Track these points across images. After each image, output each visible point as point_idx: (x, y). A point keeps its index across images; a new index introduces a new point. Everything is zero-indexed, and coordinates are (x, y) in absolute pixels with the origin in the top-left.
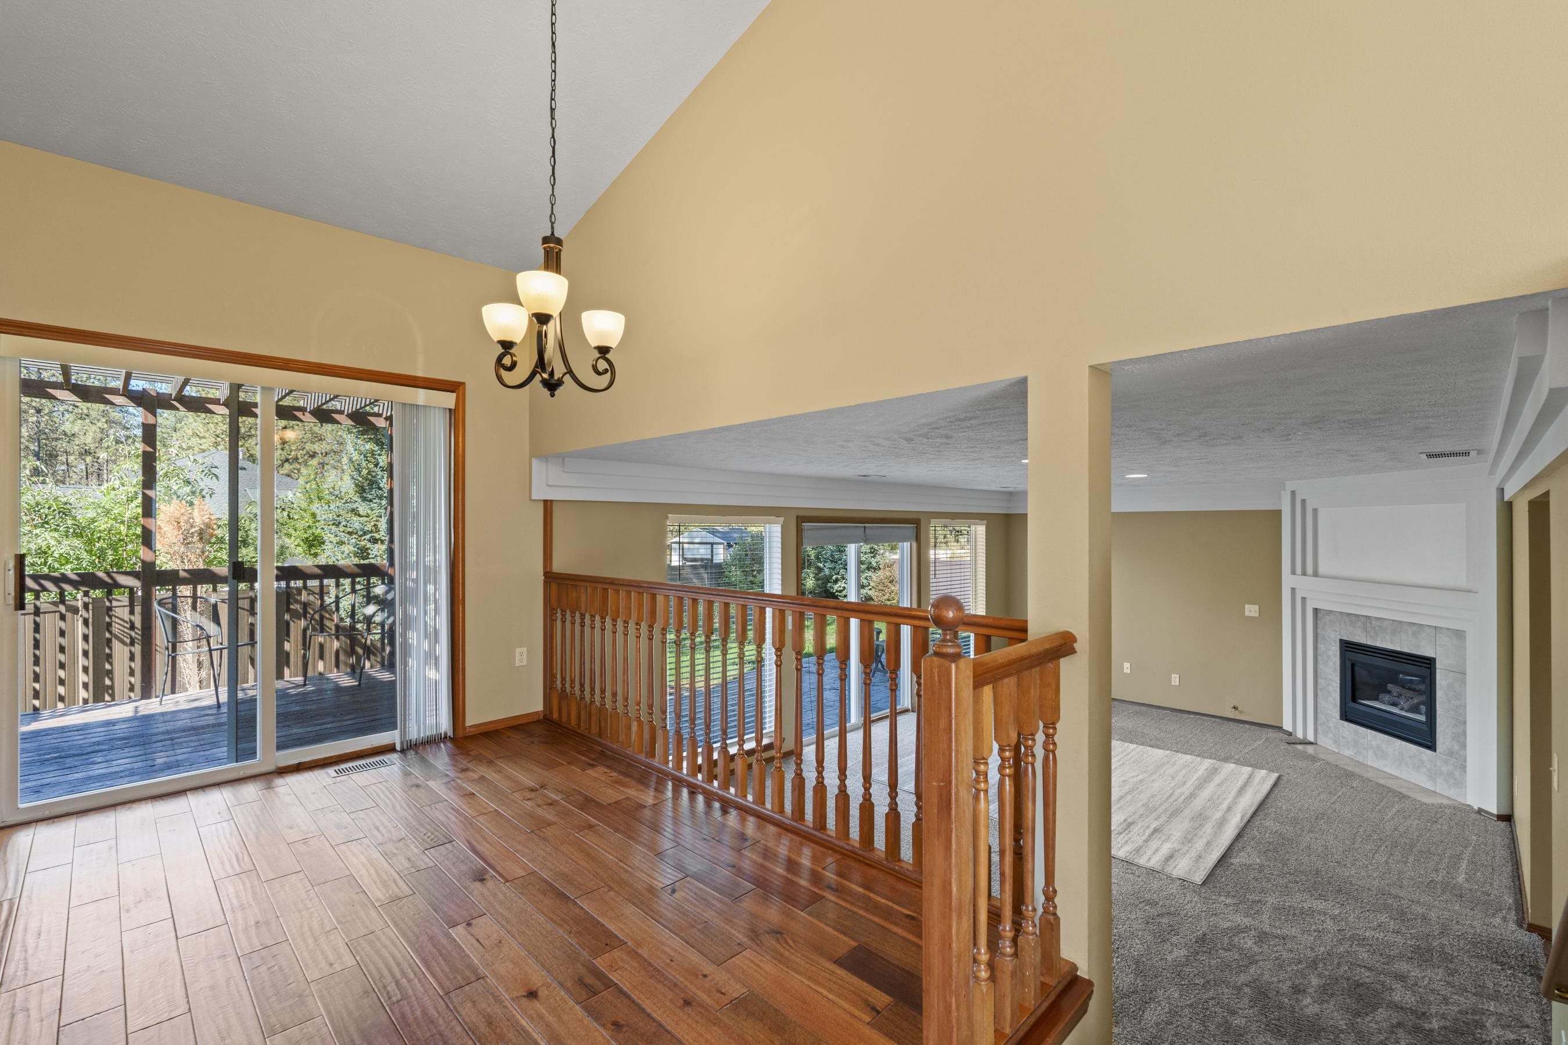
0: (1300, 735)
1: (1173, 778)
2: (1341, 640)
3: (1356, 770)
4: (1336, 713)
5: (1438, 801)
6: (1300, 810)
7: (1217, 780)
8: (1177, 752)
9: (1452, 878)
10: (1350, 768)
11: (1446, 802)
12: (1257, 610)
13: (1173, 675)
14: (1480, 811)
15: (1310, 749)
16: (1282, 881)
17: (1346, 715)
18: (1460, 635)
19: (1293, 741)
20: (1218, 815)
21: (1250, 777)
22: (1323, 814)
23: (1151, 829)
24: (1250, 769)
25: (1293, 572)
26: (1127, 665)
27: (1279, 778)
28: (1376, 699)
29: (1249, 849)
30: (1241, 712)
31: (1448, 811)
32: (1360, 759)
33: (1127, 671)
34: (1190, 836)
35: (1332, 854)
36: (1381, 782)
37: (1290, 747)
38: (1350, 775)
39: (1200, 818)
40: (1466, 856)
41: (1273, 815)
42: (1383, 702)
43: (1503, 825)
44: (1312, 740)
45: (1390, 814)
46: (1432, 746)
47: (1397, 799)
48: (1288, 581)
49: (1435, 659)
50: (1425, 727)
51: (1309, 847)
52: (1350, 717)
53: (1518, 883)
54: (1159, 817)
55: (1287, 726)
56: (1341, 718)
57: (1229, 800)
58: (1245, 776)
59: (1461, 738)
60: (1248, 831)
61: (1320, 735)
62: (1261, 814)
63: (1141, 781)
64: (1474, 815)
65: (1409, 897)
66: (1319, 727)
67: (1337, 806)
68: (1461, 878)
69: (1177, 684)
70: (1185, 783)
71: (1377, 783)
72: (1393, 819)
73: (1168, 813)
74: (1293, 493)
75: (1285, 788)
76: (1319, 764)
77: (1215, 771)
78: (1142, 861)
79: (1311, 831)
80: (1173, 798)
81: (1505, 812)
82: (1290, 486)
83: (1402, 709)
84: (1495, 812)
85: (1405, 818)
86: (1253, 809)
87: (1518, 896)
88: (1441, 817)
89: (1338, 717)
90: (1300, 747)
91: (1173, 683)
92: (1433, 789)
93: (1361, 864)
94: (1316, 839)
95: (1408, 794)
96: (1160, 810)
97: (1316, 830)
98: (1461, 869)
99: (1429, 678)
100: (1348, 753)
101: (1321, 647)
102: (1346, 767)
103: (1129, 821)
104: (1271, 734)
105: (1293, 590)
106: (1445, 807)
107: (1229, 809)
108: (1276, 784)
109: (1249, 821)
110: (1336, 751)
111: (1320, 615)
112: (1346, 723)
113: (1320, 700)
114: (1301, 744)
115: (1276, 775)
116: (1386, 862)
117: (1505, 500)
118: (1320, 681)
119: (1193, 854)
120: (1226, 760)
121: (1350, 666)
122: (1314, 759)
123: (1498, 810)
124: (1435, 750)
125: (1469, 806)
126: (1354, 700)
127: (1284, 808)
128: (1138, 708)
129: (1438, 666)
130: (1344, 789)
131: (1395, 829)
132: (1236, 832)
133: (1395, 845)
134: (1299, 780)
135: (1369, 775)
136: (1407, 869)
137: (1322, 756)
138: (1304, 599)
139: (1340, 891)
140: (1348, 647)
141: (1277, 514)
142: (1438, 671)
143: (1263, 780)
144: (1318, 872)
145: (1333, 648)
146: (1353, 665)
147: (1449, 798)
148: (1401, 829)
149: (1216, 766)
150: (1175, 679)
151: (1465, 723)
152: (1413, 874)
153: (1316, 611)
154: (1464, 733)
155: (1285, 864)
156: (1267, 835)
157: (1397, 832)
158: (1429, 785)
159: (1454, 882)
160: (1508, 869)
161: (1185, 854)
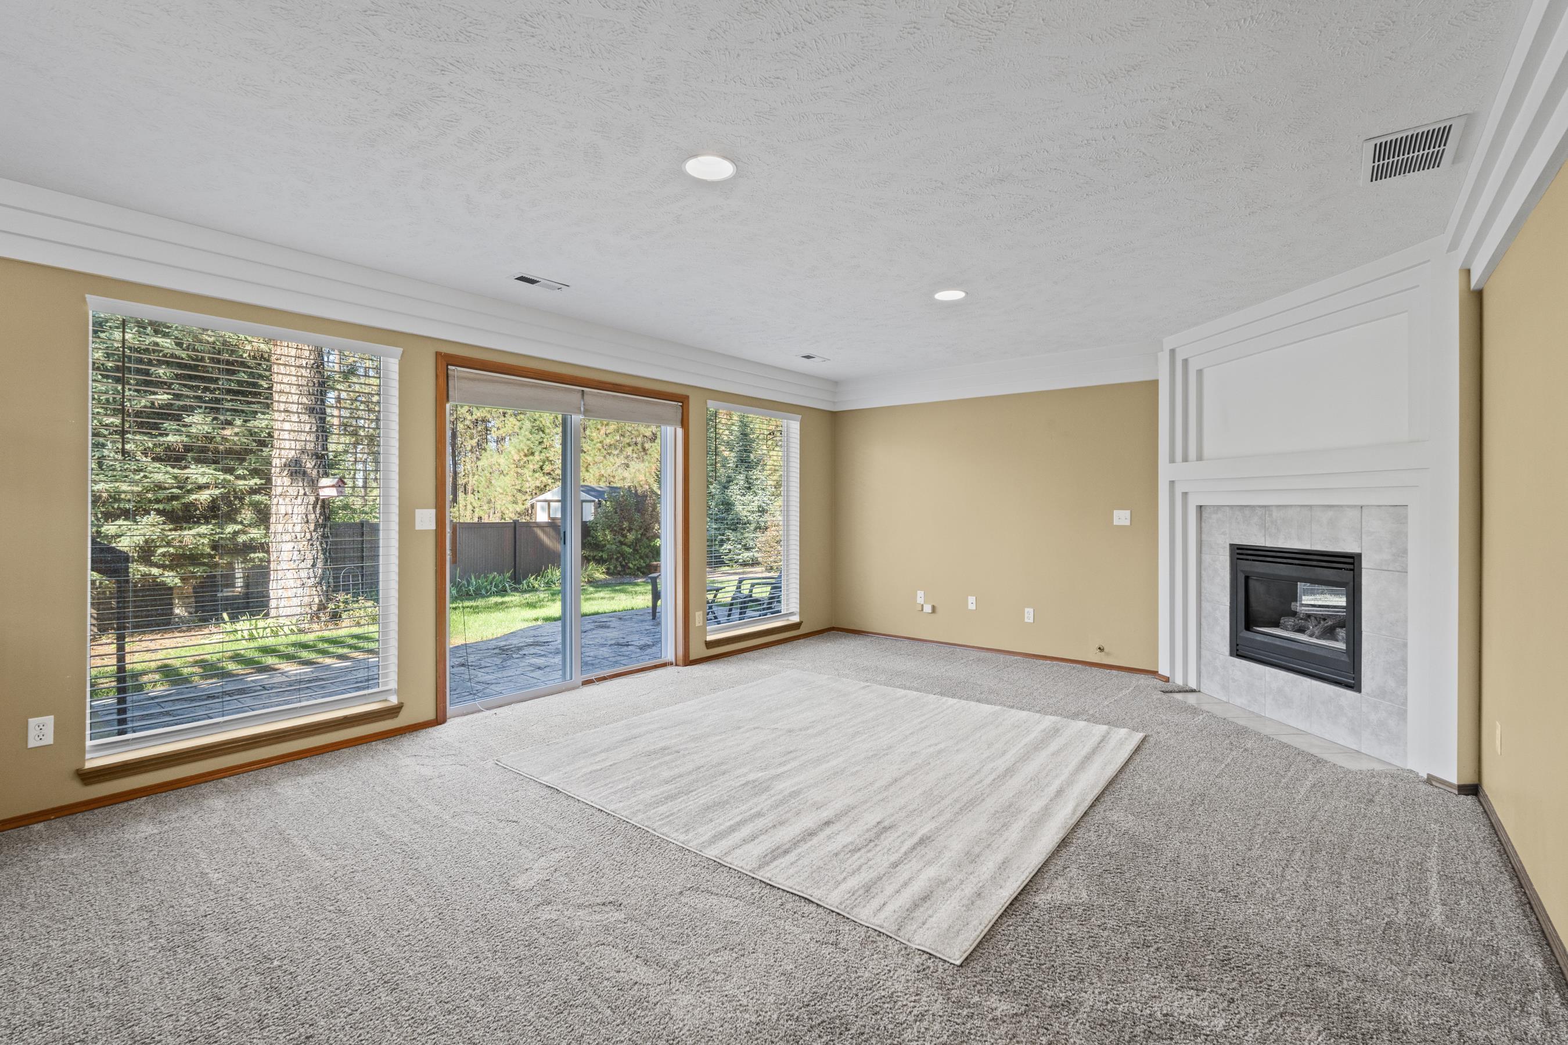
0: (1179, 681)
1: (990, 745)
2: (1231, 545)
3: (1251, 725)
4: (1225, 648)
5: (1365, 765)
6: (1169, 789)
7: (1054, 746)
8: (1012, 707)
9: (1423, 915)
10: (1242, 722)
11: (1378, 767)
12: (1129, 517)
13: (1027, 610)
14: (1430, 780)
15: (1191, 699)
16: (1120, 943)
17: (1238, 650)
18: (1398, 512)
19: (1170, 689)
20: (1037, 806)
21: (1104, 739)
22: (1203, 796)
23: (915, 839)
24: (1105, 727)
25: (1172, 460)
26: (972, 600)
27: (1144, 740)
28: (1276, 625)
29: (1073, 871)
30: (1108, 654)
31: (1386, 782)
32: (1255, 708)
33: (972, 606)
34: (977, 850)
35: (1215, 873)
36: (1285, 739)
37: (1165, 697)
38: (1242, 732)
39: (1010, 811)
40: (1432, 864)
41: (1126, 801)
42: (1286, 629)
43: (1469, 800)
44: (1194, 687)
45: (1303, 791)
46: (1354, 685)
47: (1309, 766)
48: (1165, 471)
49: (1360, 555)
50: (1345, 658)
51: (1175, 861)
52: (1240, 652)
53: (1533, 919)
54: (941, 813)
55: (1164, 670)
56: (1231, 655)
57: (1063, 777)
58: (1096, 739)
59: (1399, 670)
60: (1080, 832)
61: (1204, 680)
62: (1108, 799)
63: (939, 752)
64: (1423, 787)
65: (1356, 969)
66: (1203, 669)
67: (1225, 781)
68: (1437, 915)
69: (1031, 621)
70: (1004, 753)
71: (1280, 742)
72: (1307, 799)
73: (958, 806)
74: (1173, 352)
75: (1151, 754)
76: (1201, 717)
77: (1056, 731)
78: (865, 914)
79: (1182, 828)
80: (977, 778)
81: (1469, 779)
82: (1169, 343)
83: (1311, 636)
84: (1454, 780)
85: (1325, 795)
86: (1097, 791)
87: (1547, 949)
88: (1378, 792)
89: (1227, 653)
90: (1179, 696)
91: (1026, 620)
92: (1355, 747)
93: (1263, 891)
94: (1190, 843)
95: (1325, 756)
96: (947, 801)
97: (1191, 824)
98: (1432, 892)
99: (1352, 583)
100: (1240, 701)
101: (1206, 558)
102: (1235, 720)
103: (886, 824)
104: (1143, 680)
105: (1172, 483)
106: (1379, 775)
107: (1059, 793)
108: (1138, 749)
109: (1086, 814)
110: (1224, 699)
111: (1205, 515)
112: (1238, 661)
113: (1205, 633)
114: (1180, 692)
115: (1140, 735)
116: (1307, 887)
117: (1472, 286)
118: (1204, 604)
119: (969, 890)
120: (1075, 716)
121: (1243, 581)
122: (1195, 711)
123: (1459, 779)
124: (1359, 691)
125: (1411, 771)
126: (1248, 628)
127: (1145, 788)
128: (983, 654)
129: (1364, 564)
130: (1234, 753)
131: (1313, 817)
132: (1061, 835)
133: (1317, 847)
134: (1172, 742)
135: (1267, 731)
136: (1341, 898)
137: (1205, 707)
138: (1185, 495)
139: (1225, 962)
140: (1240, 553)
141: (1155, 383)
142: (1363, 571)
143: (1122, 743)
144: (1188, 914)
145: (1221, 558)
146: (1247, 578)
147: (1380, 761)
148: (1323, 816)
149: (1059, 726)
150: (1029, 615)
151: (1405, 645)
152: (1353, 910)
153: (1200, 508)
154: (1404, 661)
155: (1131, 902)
156: (1111, 839)
157: (1316, 823)
158: (1350, 743)
159: (1428, 924)
160: (1508, 886)
161: (955, 889)
